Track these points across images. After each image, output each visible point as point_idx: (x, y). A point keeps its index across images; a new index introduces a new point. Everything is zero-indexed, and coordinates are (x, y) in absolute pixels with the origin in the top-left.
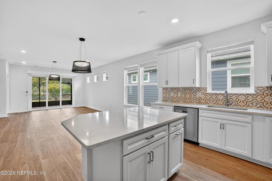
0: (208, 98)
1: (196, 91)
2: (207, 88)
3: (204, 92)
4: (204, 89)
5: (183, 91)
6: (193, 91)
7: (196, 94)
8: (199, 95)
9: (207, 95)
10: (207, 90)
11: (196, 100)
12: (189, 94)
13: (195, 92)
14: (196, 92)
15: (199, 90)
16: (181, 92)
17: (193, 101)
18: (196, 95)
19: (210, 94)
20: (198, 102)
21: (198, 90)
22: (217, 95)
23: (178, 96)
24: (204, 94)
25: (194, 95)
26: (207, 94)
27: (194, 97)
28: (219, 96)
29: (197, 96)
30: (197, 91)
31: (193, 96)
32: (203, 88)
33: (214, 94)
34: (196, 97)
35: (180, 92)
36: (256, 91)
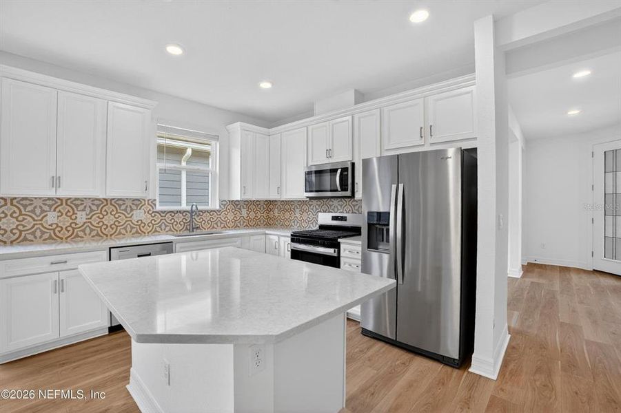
0: (158, 221)
1: (131, 207)
2: (155, 200)
3: (150, 210)
4: (150, 203)
5: (94, 208)
6: (123, 207)
7: (132, 215)
8: (139, 215)
9: (155, 215)
10: (155, 205)
11: (132, 228)
12: (114, 215)
13: (129, 209)
14: (132, 210)
15: (139, 205)
16: (88, 210)
17: (123, 231)
18: (131, 217)
19: (162, 212)
20: (137, 232)
21: (137, 205)
22: (173, 214)
23: (78, 221)
24: (150, 212)
25: (126, 217)
26: (156, 212)
27: (126, 221)
28: (176, 215)
29: (135, 219)
30: (134, 207)
31: (122, 219)
32: (148, 200)
33: (168, 212)
34: (131, 221)
35: (83, 210)
36: (220, 206)
